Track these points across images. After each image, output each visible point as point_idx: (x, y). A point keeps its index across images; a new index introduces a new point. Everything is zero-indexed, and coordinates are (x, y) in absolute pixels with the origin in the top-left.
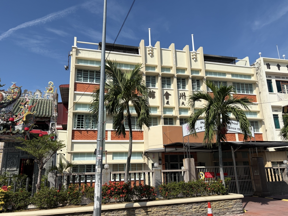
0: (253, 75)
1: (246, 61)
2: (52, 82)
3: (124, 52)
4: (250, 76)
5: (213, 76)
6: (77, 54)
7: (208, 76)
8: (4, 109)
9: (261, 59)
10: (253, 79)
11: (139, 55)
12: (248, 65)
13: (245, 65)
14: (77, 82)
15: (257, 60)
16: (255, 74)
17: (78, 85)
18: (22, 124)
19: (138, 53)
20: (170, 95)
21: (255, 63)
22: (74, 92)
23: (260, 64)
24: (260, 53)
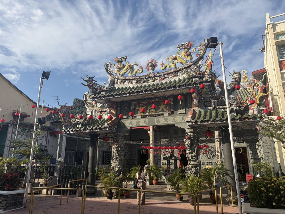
2: (244, 71)
6: (274, 30)
8: (232, 95)
14: (281, 60)
17: (283, 62)
18: (256, 108)
22: (281, 72)
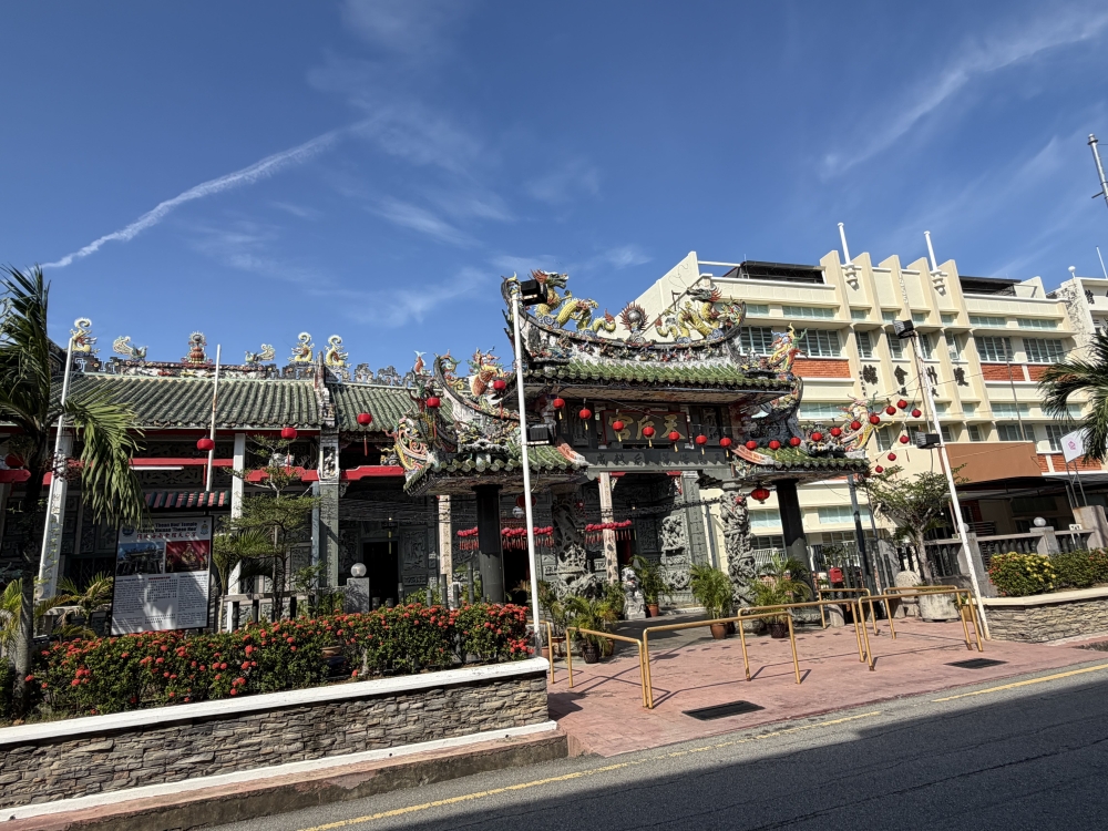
0: (1061, 319)
1: (1036, 288)
3: (789, 280)
4: (1053, 322)
5: (989, 327)
7: (980, 326)
9: (1078, 280)
10: (1060, 328)
11: (825, 285)
12: (1041, 294)
13: (1032, 296)
15: (1064, 285)
16: (1067, 318)
19: (822, 281)
20: (906, 373)
21: (1057, 291)
23: (1073, 294)
24: (1072, 268)
